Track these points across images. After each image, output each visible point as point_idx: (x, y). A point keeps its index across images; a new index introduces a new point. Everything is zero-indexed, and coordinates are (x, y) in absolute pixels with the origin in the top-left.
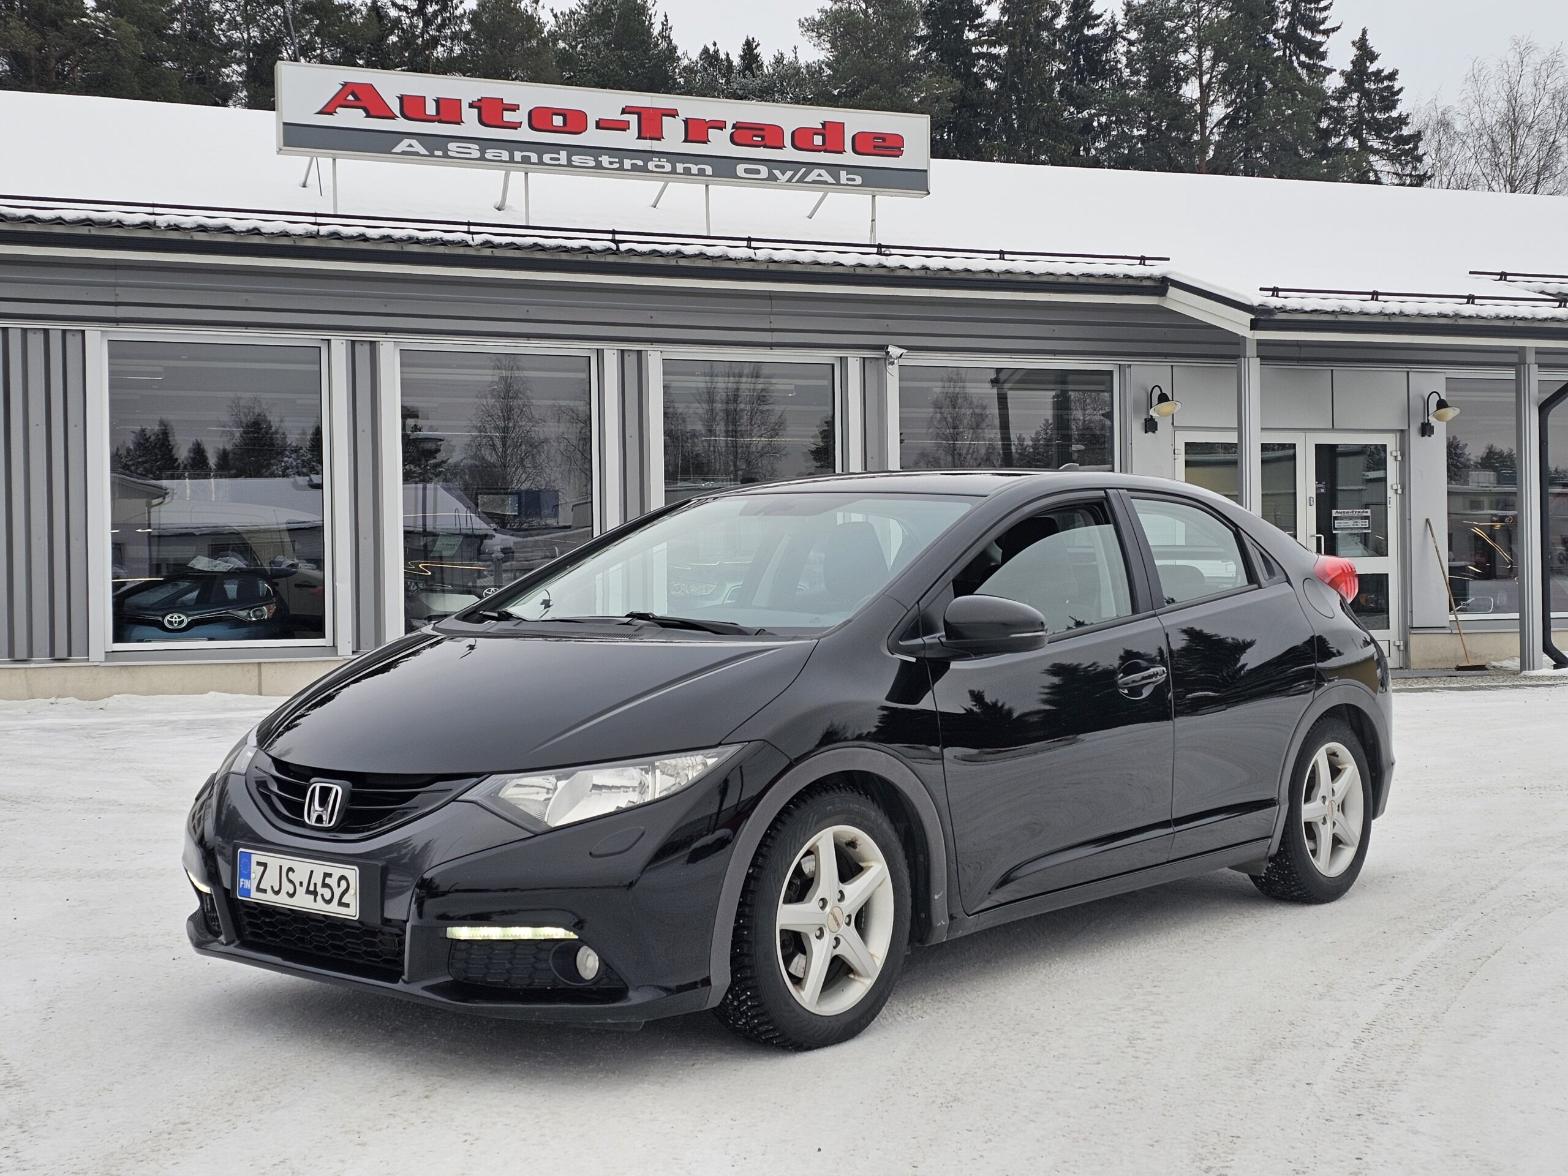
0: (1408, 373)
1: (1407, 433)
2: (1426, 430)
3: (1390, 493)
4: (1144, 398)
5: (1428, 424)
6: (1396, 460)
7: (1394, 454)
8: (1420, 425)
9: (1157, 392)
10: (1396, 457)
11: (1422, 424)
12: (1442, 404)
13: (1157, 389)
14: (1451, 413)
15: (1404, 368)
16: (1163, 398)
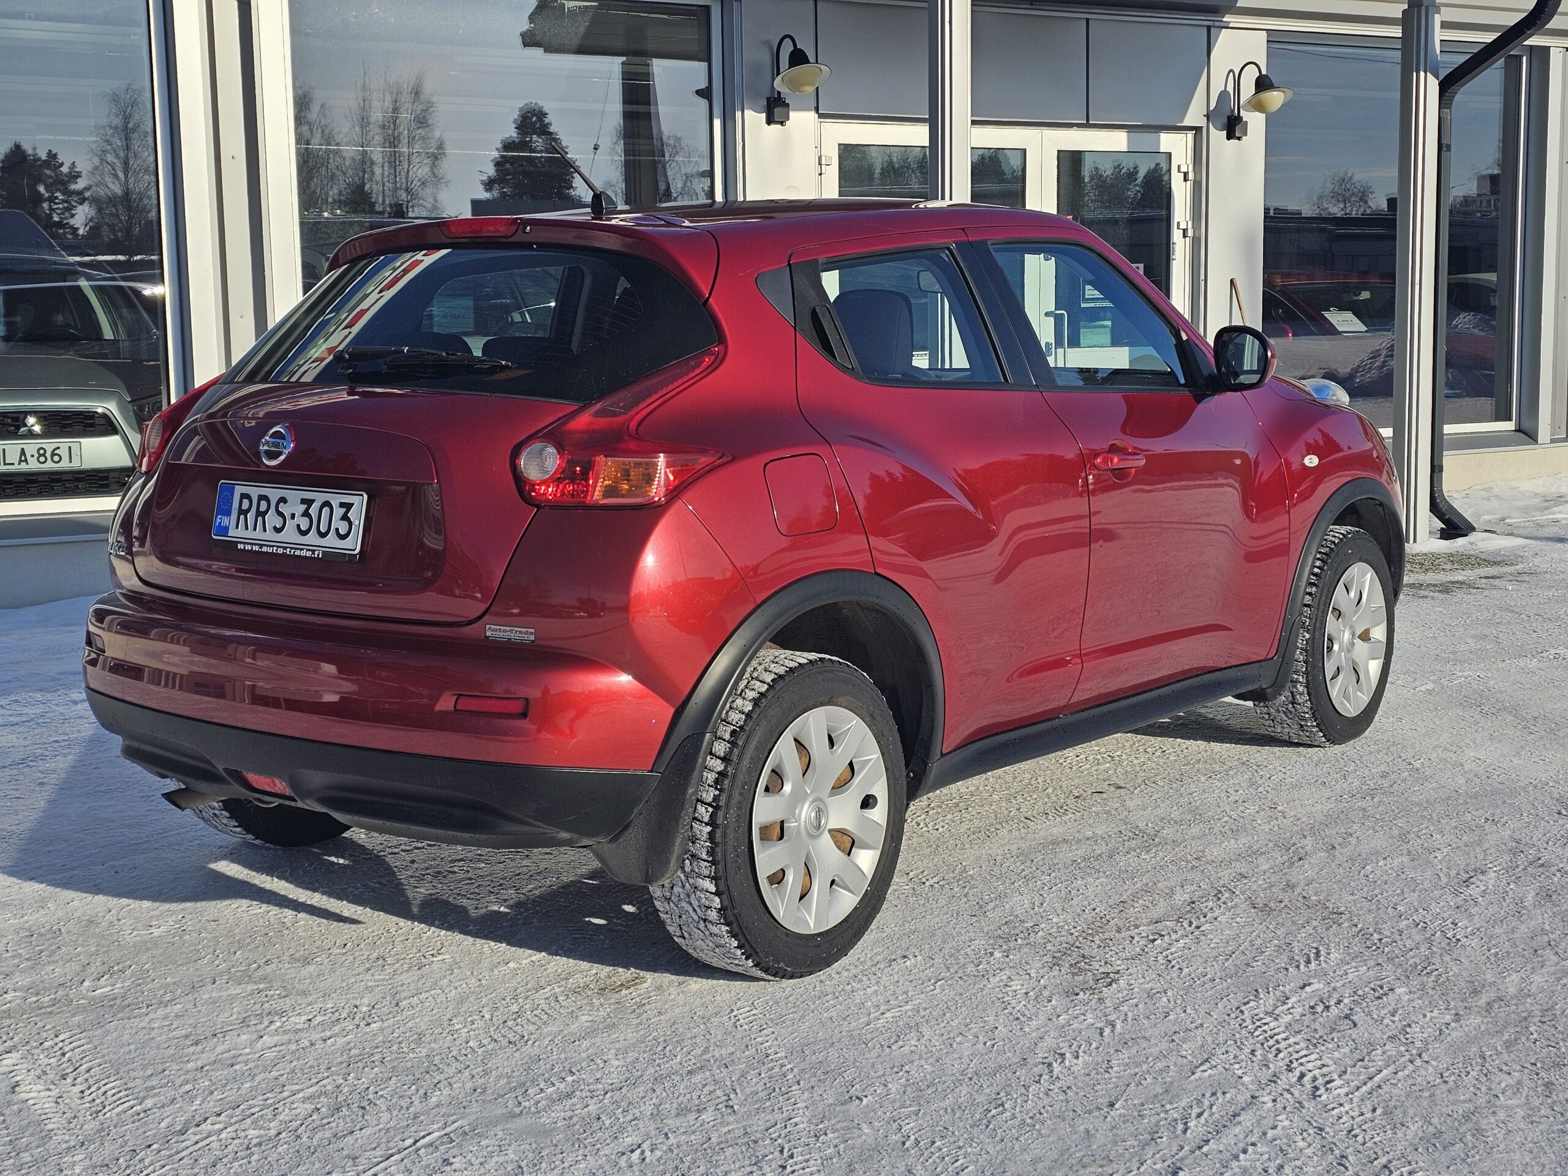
0: (1209, 28)
1: (1204, 130)
2: (1233, 127)
3: (1177, 236)
4: (766, 58)
5: (1239, 119)
6: (1185, 180)
7: (1184, 169)
8: (1225, 121)
9: (787, 48)
10: (1186, 174)
11: (1229, 118)
12: (1263, 84)
13: (788, 40)
14: (1275, 99)
15: (1203, 19)
16: (798, 58)
